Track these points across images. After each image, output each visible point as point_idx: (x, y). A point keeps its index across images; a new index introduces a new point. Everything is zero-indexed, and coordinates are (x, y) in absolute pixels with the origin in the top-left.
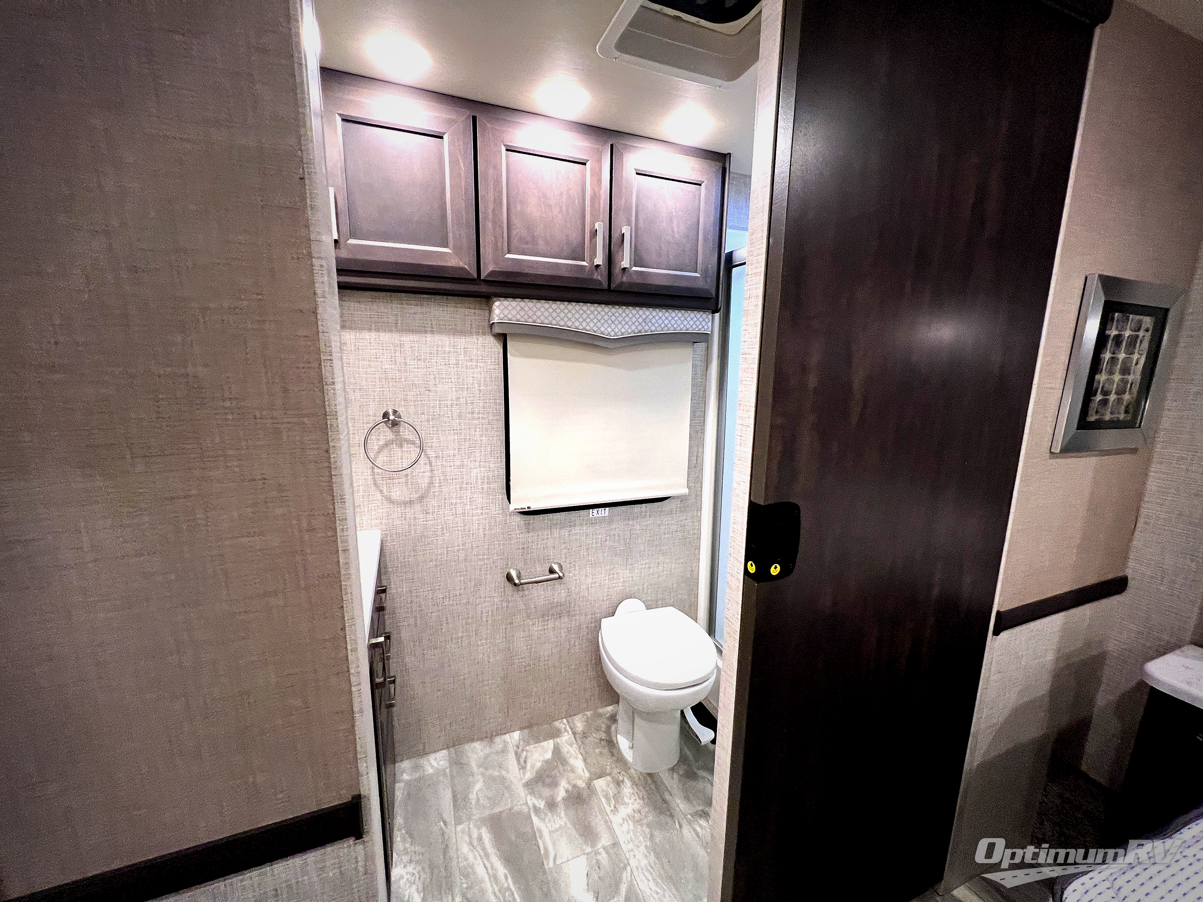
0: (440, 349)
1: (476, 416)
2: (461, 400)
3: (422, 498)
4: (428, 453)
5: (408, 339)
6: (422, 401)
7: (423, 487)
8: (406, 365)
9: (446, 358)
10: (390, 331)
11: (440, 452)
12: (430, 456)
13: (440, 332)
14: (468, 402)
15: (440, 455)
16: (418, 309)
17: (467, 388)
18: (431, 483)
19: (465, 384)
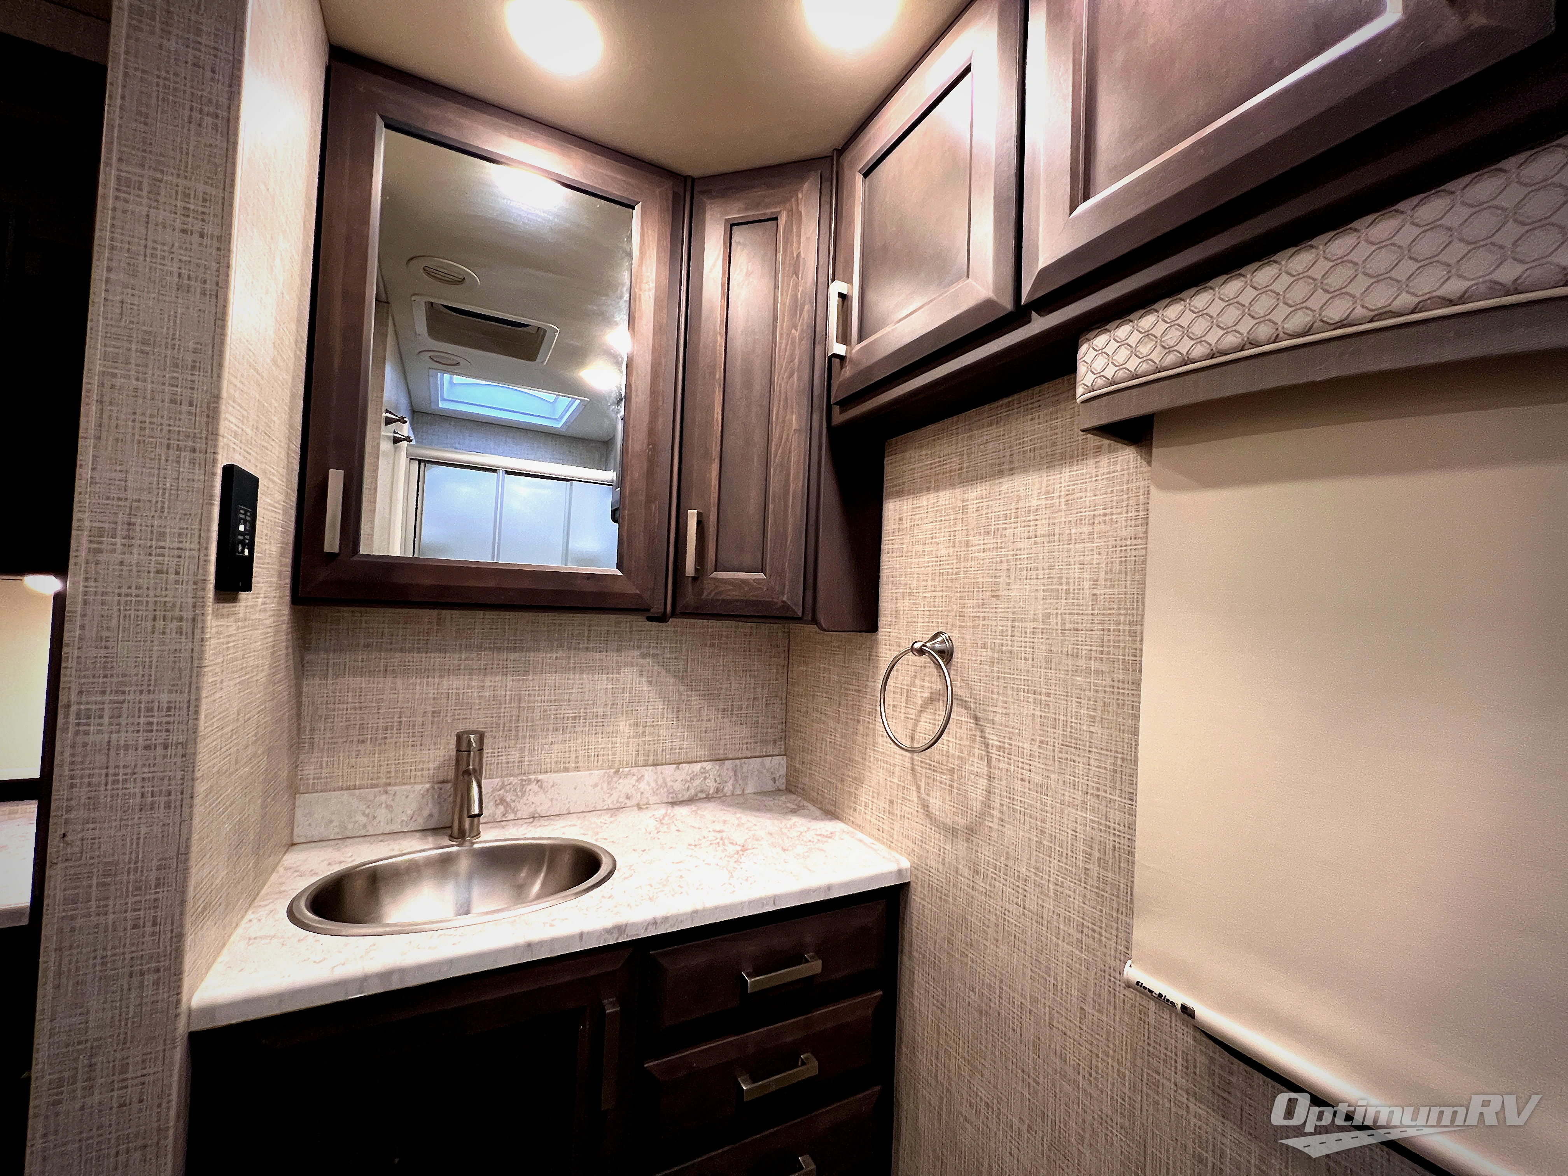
0: (1021, 505)
1: (1082, 663)
2: (1053, 620)
3: (971, 831)
4: (987, 735)
5: (975, 493)
6: (984, 619)
7: (974, 809)
8: (967, 546)
9: (1032, 523)
10: (953, 486)
11: (1007, 740)
12: (991, 742)
13: (1025, 469)
14: (1067, 626)
15: (1007, 746)
16: (994, 431)
17: (1067, 592)
18: (987, 804)
19: (1064, 580)
